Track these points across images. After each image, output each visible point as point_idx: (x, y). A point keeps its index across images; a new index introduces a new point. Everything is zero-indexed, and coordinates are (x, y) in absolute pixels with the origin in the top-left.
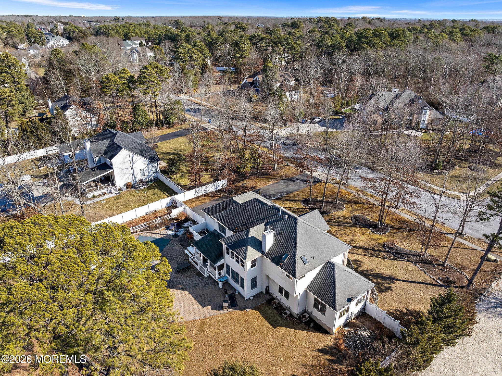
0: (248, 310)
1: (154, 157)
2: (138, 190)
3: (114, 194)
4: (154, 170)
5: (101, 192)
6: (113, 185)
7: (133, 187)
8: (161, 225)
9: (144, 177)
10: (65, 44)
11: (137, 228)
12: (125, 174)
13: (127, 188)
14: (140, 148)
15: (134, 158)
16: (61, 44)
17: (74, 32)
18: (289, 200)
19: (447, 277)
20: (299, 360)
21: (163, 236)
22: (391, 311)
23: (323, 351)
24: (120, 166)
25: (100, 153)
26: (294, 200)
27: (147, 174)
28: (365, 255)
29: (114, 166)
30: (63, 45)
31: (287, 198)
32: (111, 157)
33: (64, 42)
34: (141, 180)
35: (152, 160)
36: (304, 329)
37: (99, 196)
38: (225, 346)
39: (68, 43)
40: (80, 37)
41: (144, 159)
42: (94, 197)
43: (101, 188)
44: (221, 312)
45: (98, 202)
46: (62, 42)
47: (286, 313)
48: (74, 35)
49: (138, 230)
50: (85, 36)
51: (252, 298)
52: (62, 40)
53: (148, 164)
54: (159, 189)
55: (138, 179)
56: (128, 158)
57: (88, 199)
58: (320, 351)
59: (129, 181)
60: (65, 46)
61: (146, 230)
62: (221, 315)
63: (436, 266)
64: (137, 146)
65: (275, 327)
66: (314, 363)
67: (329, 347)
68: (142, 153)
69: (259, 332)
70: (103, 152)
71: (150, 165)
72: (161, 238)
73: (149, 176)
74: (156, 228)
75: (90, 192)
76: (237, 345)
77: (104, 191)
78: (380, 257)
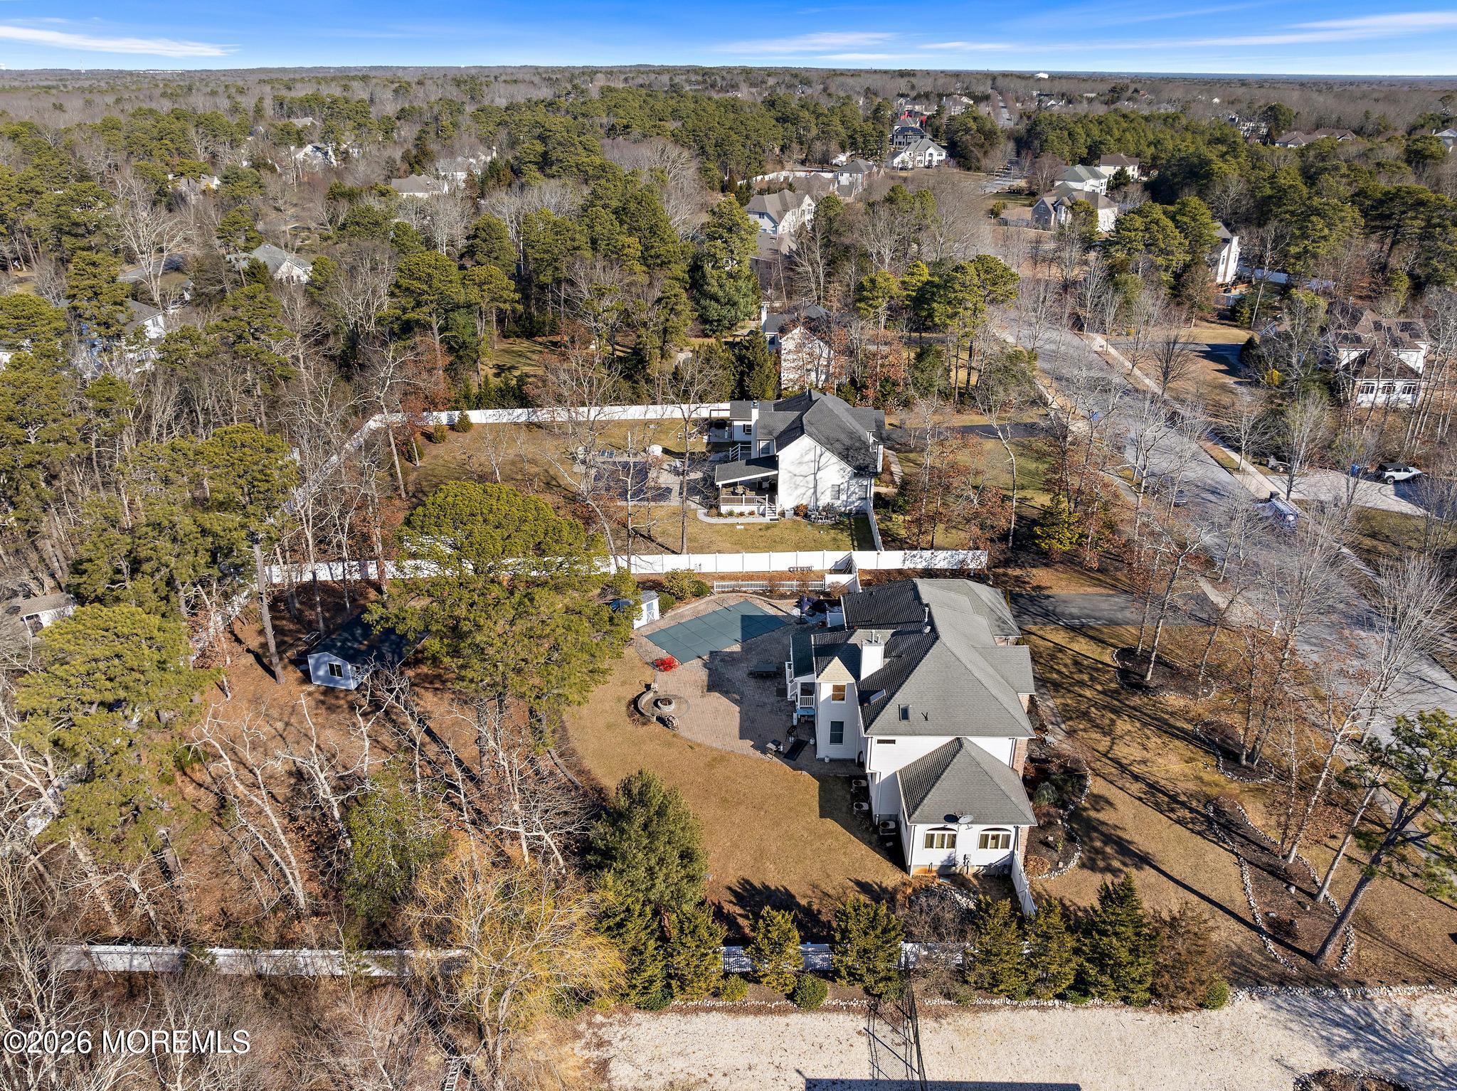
0: (804, 773)
1: (867, 467)
2: (812, 523)
3: (767, 519)
4: (862, 494)
5: (746, 508)
6: (772, 501)
7: (806, 516)
8: (792, 595)
9: (837, 503)
10: (936, 158)
11: (752, 586)
12: (797, 487)
13: (796, 514)
14: (848, 442)
15: (823, 460)
16: (928, 158)
17: (967, 131)
18: (1092, 638)
19: (1291, 921)
20: (815, 876)
21: (780, 613)
22: (1068, 903)
23: (864, 887)
24: (792, 469)
25: (770, 433)
26: (1103, 642)
27: (844, 497)
28: (1140, 799)
29: (781, 465)
30: (930, 161)
31: (1091, 633)
32: (780, 447)
33: (935, 154)
34: (829, 509)
35: (862, 471)
36: (869, 844)
37: (742, 514)
38: (724, 800)
39: (943, 157)
40: (976, 145)
41: (843, 465)
42: (731, 514)
43: (749, 501)
44: (763, 756)
45: (733, 525)
46: (931, 155)
47: (859, 806)
48: (964, 138)
49: (750, 589)
50: (987, 144)
51: (827, 760)
52: (931, 150)
53: (850, 478)
54: (851, 535)
55: (822, 503)
56: (811, 456)
57: (720, 515)
58: (858, 883)
59: (804, 502)
60: (935, 164)
61: (763, 594)
62: (757, 760)
63: (1293, 890)
64: (843, 437)
65: (822, 816)
66: (831, 892)
67: (880, 887)
68: (845, 456)
69: (790, 809)
70: (776, 434)
71: (853, 482)
72: (776, 617)
73: (846, 504)
74: (783, 596)
75: (727, 501)
76: (742, 808)
77: (754, 508)
78: (1171, 815)
